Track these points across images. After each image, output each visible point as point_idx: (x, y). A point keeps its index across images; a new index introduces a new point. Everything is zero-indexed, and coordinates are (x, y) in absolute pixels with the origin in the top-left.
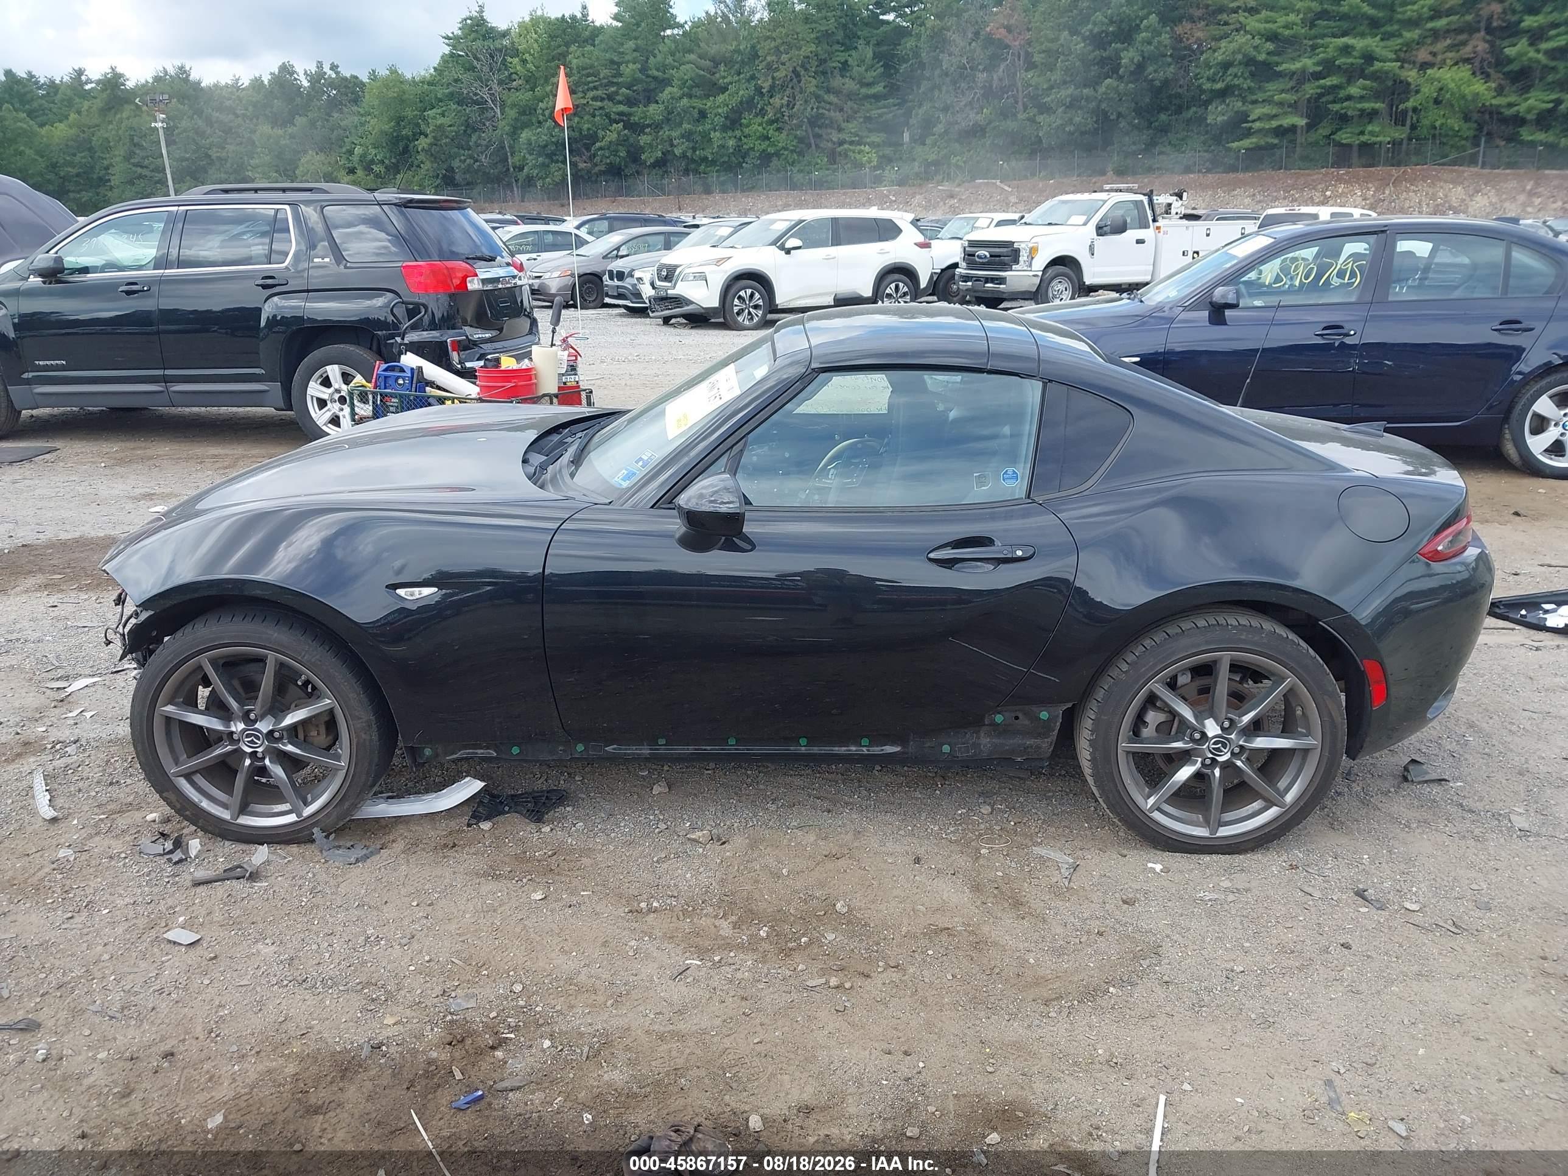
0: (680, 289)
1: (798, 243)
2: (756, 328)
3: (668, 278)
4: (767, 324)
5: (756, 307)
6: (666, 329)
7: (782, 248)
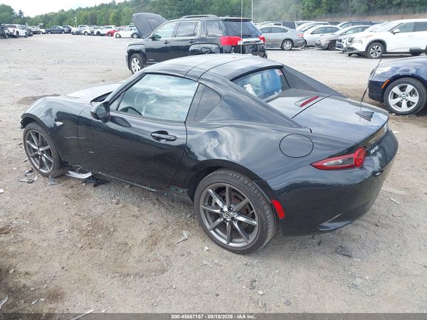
0: (354, 45)
1: (398, 30)
2: (378, 58)
3: (350, 42)
4: (381, 57)
5: (379, 52)
6: (349, 58)
7: (392, 32)
